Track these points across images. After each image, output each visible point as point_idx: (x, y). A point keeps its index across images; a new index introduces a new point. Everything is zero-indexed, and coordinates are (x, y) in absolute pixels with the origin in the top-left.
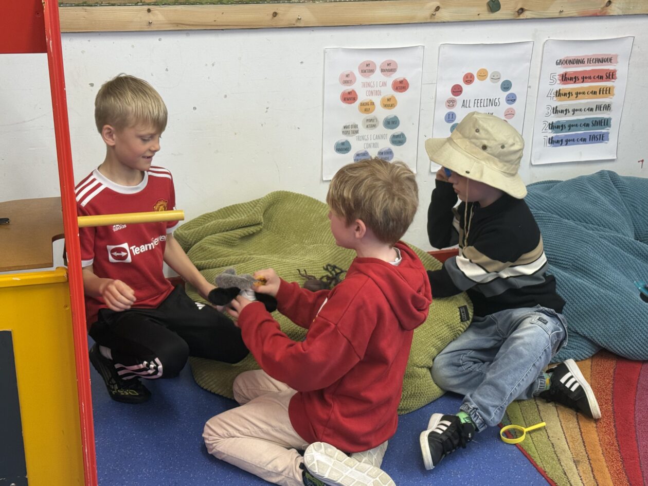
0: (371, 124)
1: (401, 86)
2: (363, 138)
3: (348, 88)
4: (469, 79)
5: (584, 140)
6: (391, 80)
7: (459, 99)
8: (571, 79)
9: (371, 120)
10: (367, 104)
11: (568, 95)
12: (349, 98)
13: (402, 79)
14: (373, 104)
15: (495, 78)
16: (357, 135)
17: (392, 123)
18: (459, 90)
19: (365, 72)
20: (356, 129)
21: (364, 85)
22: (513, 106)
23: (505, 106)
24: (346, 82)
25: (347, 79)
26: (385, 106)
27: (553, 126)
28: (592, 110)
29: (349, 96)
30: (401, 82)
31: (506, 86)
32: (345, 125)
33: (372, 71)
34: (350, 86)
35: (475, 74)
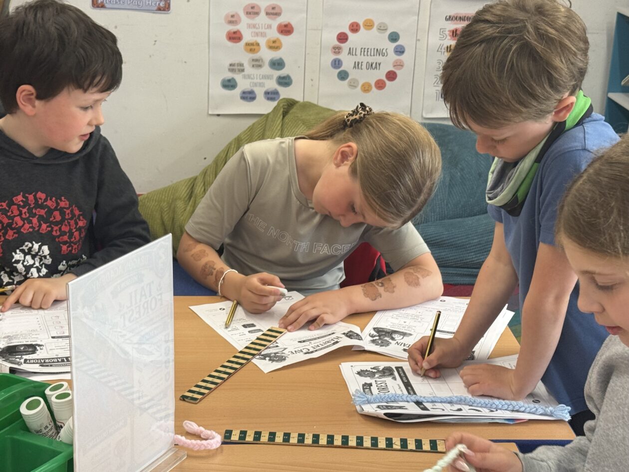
0: (257, 63)
1: (286, 29)
2: (249, 77)
3: (233, 28)
4: (355, 27)
6: (276, 22)
7: (345, 46)
9: (257, 60)
10: (252, 44)
12: (235, 37)
13: (286, 23)
14: (258, 45)
15: (382, 28)
16: (243, 73)
17: (278, 64)
18: (345, 38)
19: (250, 13)
20: (242, 68)
21: (249, 26)
22: (402, 57)
23: (392, 57)
24: (231, 22)
25: (233, 19)
26: (271, 48)
29: (234, 36)
30: (286, 26)
31: (394, 37)
32: (231, 63)
33: (257, 14)
34: (235, 26)
35: (361, 24)
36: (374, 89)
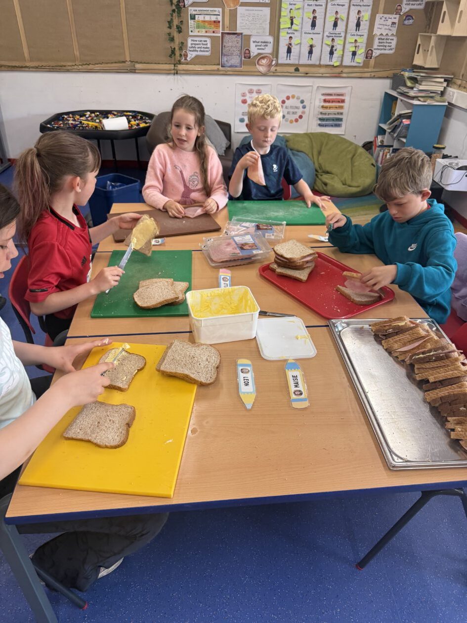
3: (244, 98)
4: (288, 98)
5: (332, 126)
7: (284, 105)
8: (327, 101)
11: (326, 108)
12: (244, 102)
18: (285, 102)
19: (250, 92)
22: (305, 110)
23: (301, 109)
24: (243, 96)
27: (320, 119)
28: (335, 114)
31: (302, 102)
32: (243, 111)
33: (253, 92)
35: (290, 96)
36: (294, 122)
